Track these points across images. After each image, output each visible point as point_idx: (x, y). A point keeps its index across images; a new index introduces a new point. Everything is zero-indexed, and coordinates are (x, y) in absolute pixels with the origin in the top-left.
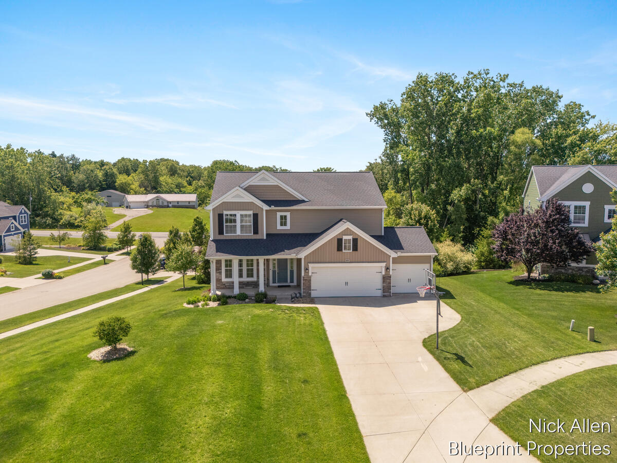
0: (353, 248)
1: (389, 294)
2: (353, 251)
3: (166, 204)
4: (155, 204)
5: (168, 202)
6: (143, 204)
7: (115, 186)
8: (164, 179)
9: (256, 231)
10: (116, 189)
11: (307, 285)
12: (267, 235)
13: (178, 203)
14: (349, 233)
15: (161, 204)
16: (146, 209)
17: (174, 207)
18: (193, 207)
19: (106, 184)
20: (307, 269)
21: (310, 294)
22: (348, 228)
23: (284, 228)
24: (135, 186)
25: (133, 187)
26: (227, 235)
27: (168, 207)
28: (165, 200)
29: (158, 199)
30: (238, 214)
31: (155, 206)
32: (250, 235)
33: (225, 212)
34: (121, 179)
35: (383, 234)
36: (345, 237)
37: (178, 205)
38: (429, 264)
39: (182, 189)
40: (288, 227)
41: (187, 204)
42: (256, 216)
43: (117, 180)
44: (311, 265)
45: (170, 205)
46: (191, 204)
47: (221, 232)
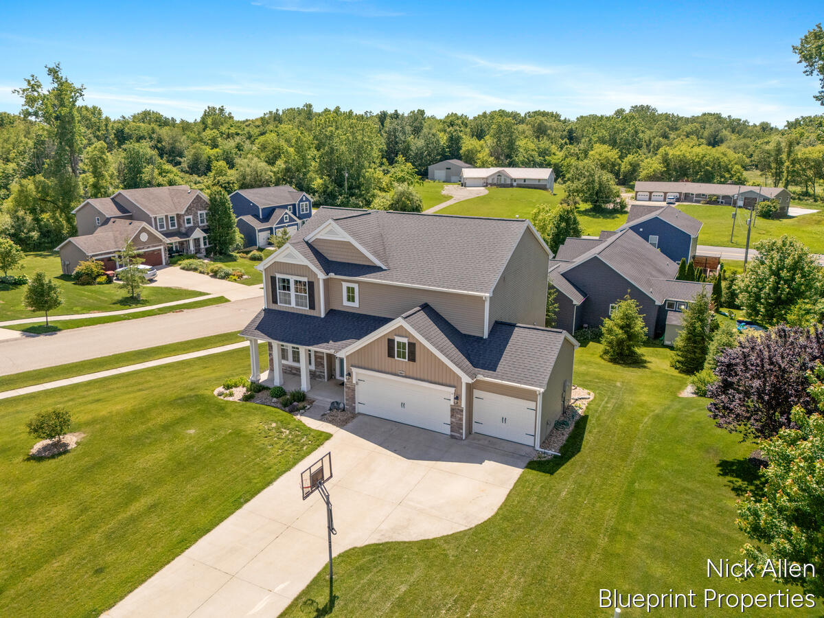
0: (409, 357)
1: (458, 435)
2: (409, 360)
3: (509, 182)
4: (495, 182)
5: (512, 179)
6: (482, 181)
7: (459, 154)
8: (526, 144)
9: (312, 305)
10: (460, 158)
11: (350, 396)
12: (326, 312)
13: (525, 181)
14: (404, 334)
15: (503, 182)
16: (483, 188)
17: (519, 186)
18: (544, 188)
19: (450, 151)
20: (350, 374)
21: (354, 408)
22: (401, 326)
23: (350, 304)
24: (484, 155)
25: (480, 156)
26: (281, 306)
27: (512, 186)
28: (508, 176)
29: (499, 175)
30: (292, 279)
31: (495, 185)
32: (306, 309)
33: (278, 276)
34: (468, 143)
35: (486, 336)
36: (397, 339)
37: (525, 185)
38: (535, 403)
39: (547, 157)
40: (356, 304)
41: (537, 183)
42: (311, 286)
43: (463, 145)
44: (354, 370)
45: (515, 184)
46: (541, 183)
47: (274, 300)
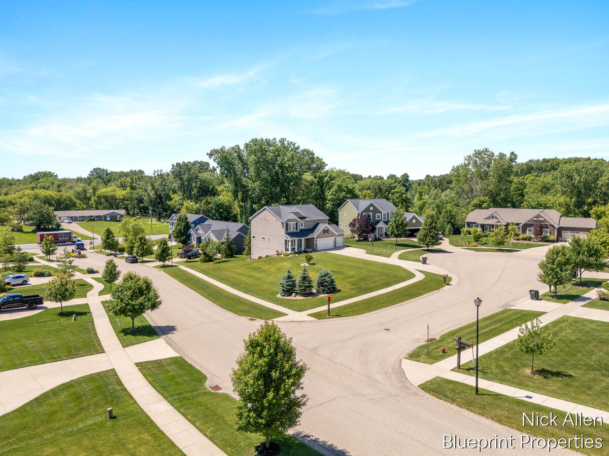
9: (297, 229)
12: (300, 230)
20: (316, 241)
26: (289, 231)
30: (292, 223)
32: (295, 231)
33: (289, 223)
40: (303, 227)
42: (297, 223)
47: (287, 230)
